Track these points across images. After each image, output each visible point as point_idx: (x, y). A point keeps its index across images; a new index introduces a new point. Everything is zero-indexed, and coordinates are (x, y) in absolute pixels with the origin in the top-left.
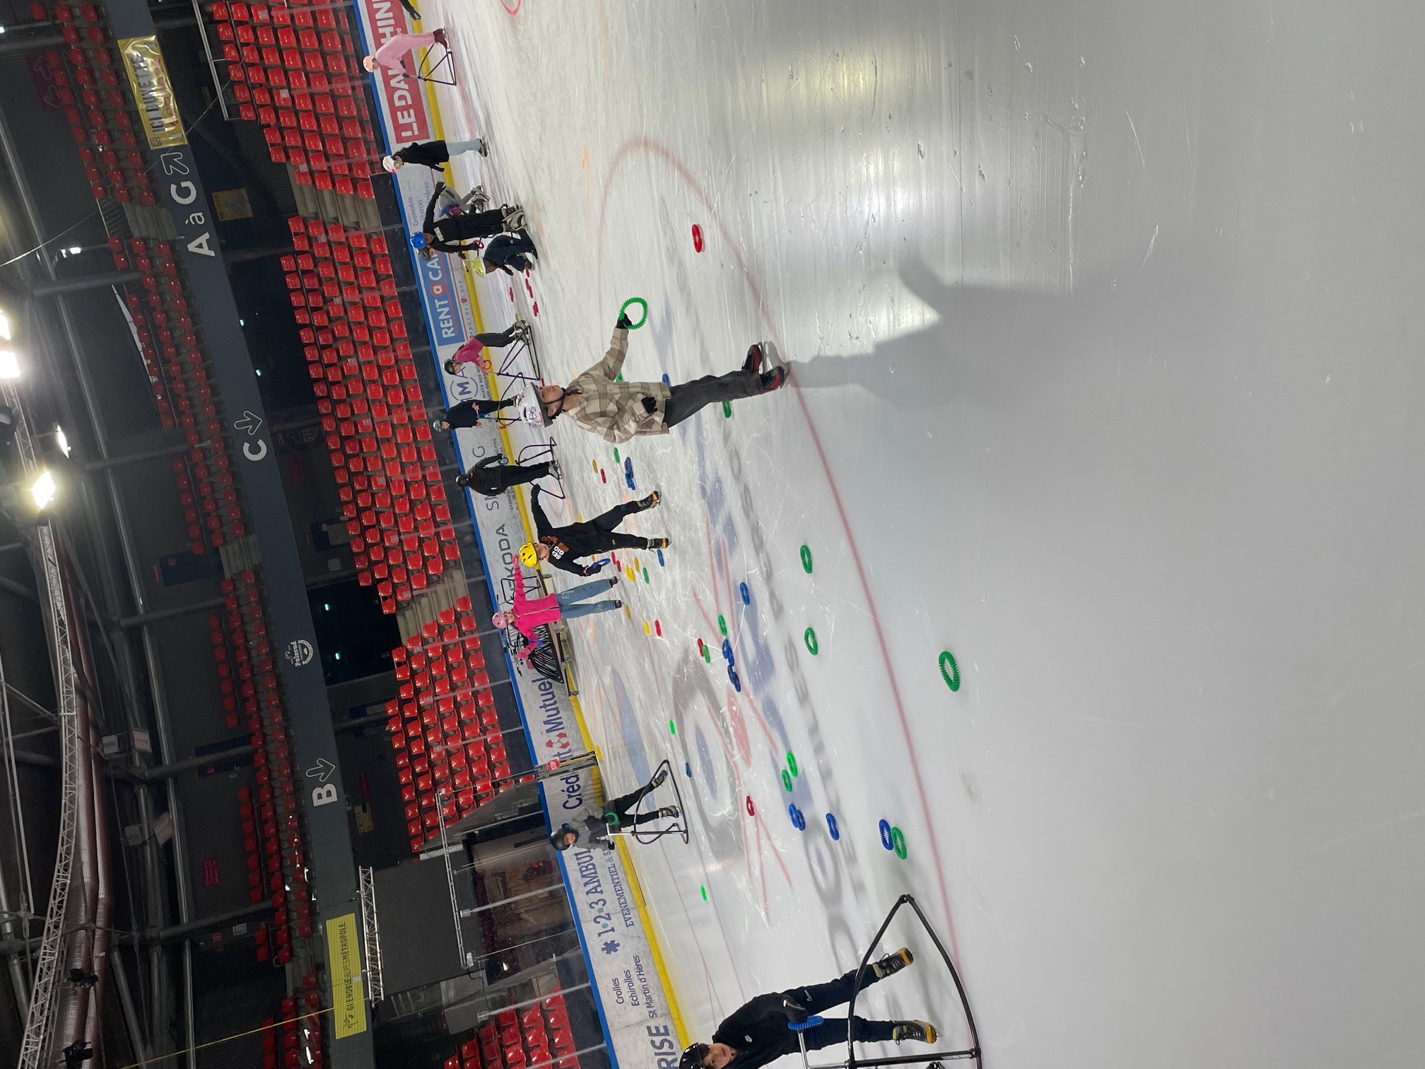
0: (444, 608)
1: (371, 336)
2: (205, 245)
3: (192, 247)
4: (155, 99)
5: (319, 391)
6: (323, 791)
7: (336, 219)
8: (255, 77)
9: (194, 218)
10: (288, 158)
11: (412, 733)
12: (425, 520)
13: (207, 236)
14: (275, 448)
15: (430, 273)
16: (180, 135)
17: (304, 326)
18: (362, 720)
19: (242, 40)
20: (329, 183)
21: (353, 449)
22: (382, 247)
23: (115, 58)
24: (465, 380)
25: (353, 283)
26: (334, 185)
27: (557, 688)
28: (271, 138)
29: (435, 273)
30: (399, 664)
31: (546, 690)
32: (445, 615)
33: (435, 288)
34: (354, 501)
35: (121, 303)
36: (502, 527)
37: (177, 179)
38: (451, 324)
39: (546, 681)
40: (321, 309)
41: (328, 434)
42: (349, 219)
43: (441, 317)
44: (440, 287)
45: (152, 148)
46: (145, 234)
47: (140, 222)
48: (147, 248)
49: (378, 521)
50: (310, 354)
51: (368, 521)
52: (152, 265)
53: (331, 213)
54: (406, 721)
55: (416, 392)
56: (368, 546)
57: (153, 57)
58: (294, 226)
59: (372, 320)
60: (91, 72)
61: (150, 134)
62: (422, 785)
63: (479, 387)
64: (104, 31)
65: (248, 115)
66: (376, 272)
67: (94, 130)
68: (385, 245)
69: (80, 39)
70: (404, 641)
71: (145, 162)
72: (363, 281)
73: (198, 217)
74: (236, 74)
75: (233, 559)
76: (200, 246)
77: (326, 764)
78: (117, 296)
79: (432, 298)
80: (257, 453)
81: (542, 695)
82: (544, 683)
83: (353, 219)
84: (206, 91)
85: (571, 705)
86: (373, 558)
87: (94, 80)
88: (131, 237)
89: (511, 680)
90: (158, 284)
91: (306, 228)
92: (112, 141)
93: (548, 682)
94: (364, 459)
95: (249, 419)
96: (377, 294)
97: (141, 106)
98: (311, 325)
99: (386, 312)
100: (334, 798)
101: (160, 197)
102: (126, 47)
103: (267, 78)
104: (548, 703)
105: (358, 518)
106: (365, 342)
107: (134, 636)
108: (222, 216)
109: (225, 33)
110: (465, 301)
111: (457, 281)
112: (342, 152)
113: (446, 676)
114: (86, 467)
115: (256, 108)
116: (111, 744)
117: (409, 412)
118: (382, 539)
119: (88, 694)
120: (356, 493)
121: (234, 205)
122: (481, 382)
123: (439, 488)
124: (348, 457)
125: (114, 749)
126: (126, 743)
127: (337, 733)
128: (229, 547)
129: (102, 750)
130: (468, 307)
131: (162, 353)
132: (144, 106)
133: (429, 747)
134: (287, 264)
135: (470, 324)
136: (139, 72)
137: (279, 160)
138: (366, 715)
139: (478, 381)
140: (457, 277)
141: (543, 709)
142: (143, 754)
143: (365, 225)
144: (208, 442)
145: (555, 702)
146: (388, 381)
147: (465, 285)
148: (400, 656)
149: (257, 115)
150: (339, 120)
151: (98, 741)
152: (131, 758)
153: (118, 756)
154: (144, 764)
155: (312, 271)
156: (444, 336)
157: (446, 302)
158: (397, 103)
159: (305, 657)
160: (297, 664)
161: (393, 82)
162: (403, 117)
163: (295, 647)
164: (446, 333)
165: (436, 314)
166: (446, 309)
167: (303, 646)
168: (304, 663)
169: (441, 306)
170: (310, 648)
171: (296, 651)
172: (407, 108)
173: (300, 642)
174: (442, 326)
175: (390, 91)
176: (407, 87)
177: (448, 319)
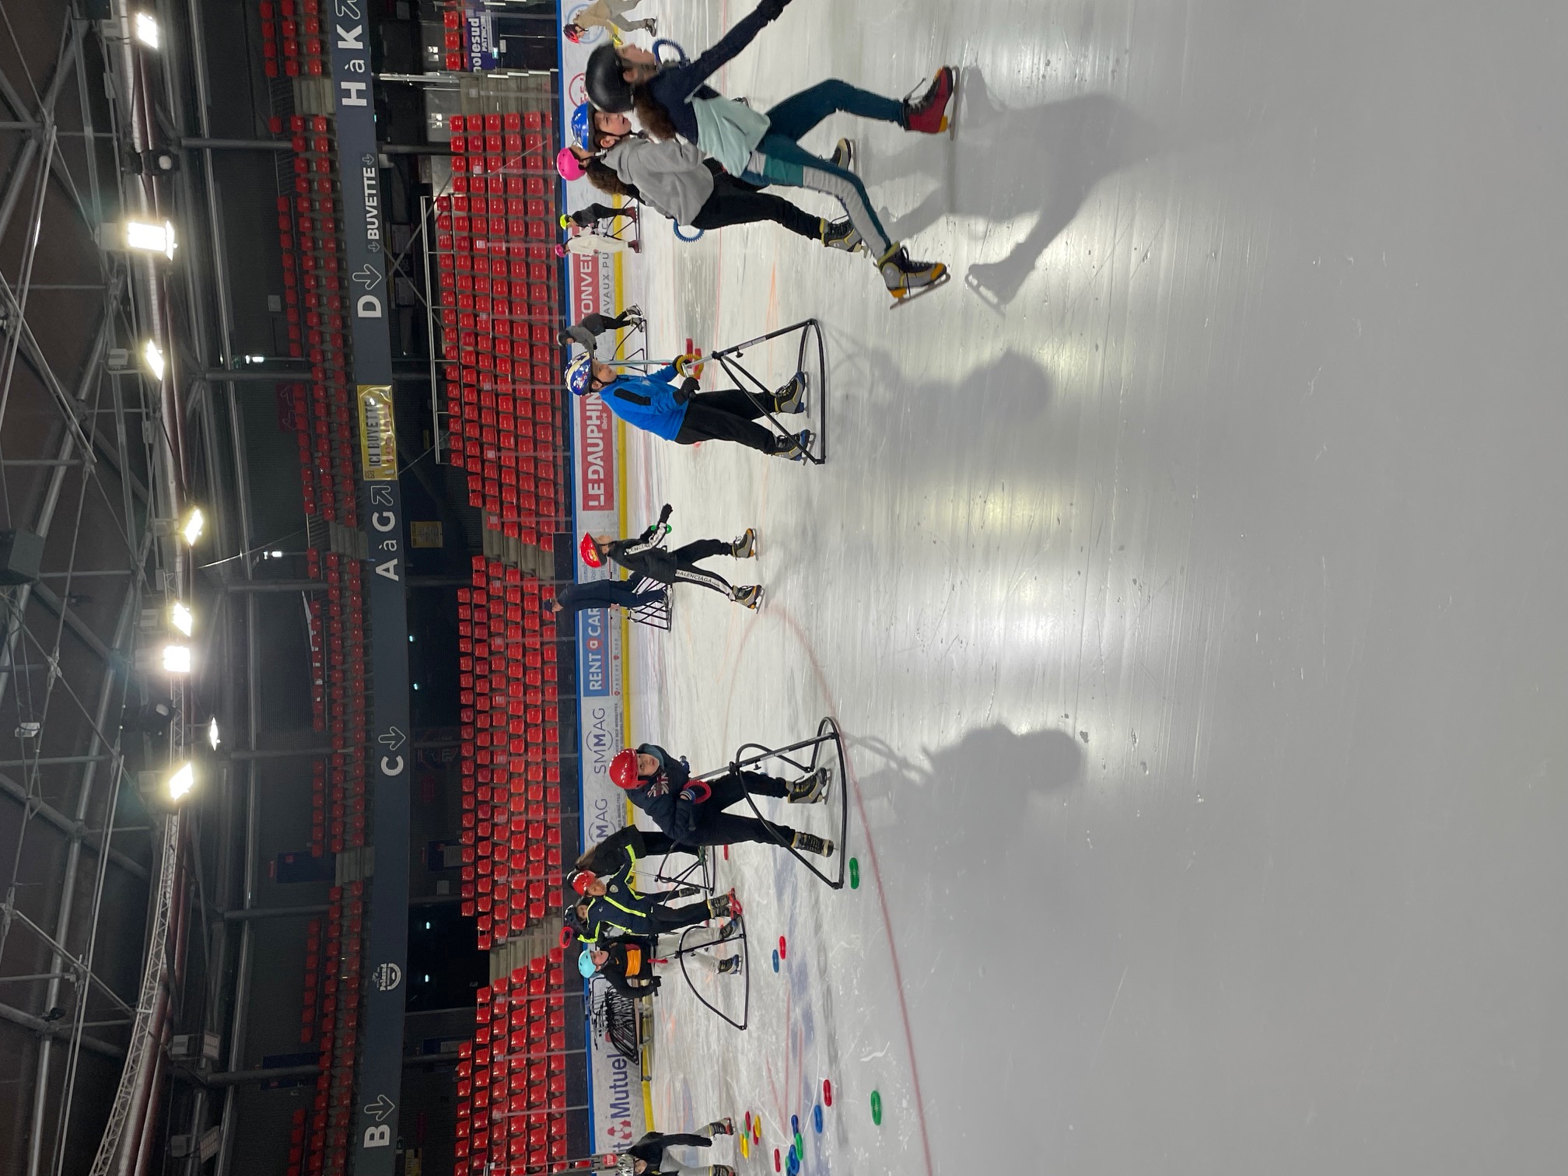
0: (537, 955)
1: (524, 674)
2: (392, 570)
3: (379, 570)
4: (377, 439)
5: (466, 716)
6: (377, 1132)
7: (516, 563)
8: (471, 432)
9: (387, 545)
10: (484, 503)
11: (478, 1083)
12: (538, 861)
13: (395, 562)
14: (415, 767)
15: (590, 629)
16: (392, 472)
17: (465, 654)
18: (434, 1056)
19: (466, 400)
20: (516, 532)
21: (484, 777)
23: (352, 397)
24: (602, 732)
25: (519, 623)
26: (520, 535)
27: (631, 1069)
28: (473, 485)
29: (594, 629)
30: (482, 1004)
31: (619, 1068)
32: (537, 962)
33: (591, 642)
34: (475, 828)
35: (307, 606)
37: (381, 509)
38: (600, 678)
39: (621, 1058)
40: (485, 641)
41: (466, 758)
42: (527, 566)
43: (592, 670)
44: (596, 642)
45: (365, 479)
46: (341, 551)
47: (340, 540)
48: (340, 563)
49: (493, 853)
50: (465, 682)
51: (483, 852)
52: (341, 579)
53: (513, 557)
54: (476, 1069)
55: (555, 733)
56: (478, 876)
57: (385, 403)
58: (477, 564)
59: (529, 660)
60: (328, 406)
61: (366, 467)
63: (614, 741)
64: (348, 377)
65: (456, 462)
66: (541, 616)
67: (319, 454)
69: (326, 378)
70: (492, 982)
71: (358, 488)
72: (528, 624)
73: (392, 544)
74: (455, 427)
75: (348, 869)
76: (387, 570)
78: (304, 599)
79: (587, 650)
80: (393, 769)
81: (615, 1074)
82: (618, 1061)
83: (531, 566)
84: (426, 433)
85: (642, 1090)
86: (480, 890)
87: (329, 414)
88: (329, 551)
89: (586, 1051)
90: (343, 596)
91: (487, 567)
92: (332, 467)
93: (623, 1060)
94: (493, 789)
95: (394, 735)
96: (538, 640)
97: (364, 442)
98: (472, 654)
99: (542, 654)
100: (386, 1142)
101: (363, 522)
102: (361, 391)
103: (481, 434)
104: (618, 1083)
105: (475, 846)
106: (518, 679)
107: (234, 930)
108: (415, 543)
109: (453, 392)
110: (616, 658)
111: (613, 639)
112: (533, 507)
113: (525, 1028)
114: (233, 756)
115: (465, 458)
116: (181, 1044)
117: (544, 753)
118: (493, 872)
119: (172, 986)
120: (478, 821)
121: (429, 534)
122: (617, 736)
123: (557, 832)
124: (478, 785)
125: (183, 1050)
126: (196, 1047)
127: (405, 1067)
128: (346, 855)
129: (171, 1049)
130: (619, 664)
131: (329, 659)
132: (367, 443)
133: (493, 1102)
134: (462, 596)
135: (617, 680)
136: (369, 414)
137: (476, 505)
138: (439, 1052)
139: (614, 735)
140: (613, 635)
141: (613, 1090)
142: (210, 1059)
143: (541, 573)
144: (352, 749)
145: (626, 1084)
146: (531, 719)
147: (620, 643)
148: (484, 997)
149: (465, 463)
150: (537, 480)
151: (169, 1039)
152: (199, 1061)
153: (184, 1059)
154: (210, 1069)
155: (484, 606)
156: (591, 688)
157: (599, 657)
158: (591, 476)
159: (392, 982)
160: (382, 988)
161: (590, 458)
162: (593, 488)
163: (384, 970)
164: (593, 685)
165: (588, 667)
166: (598, 664)
167: (392, 970)
168: (389, 988)
169: (593, 660)
170: (399, 974)
171: (384, 974)
172: (598, 481)
173: (390, 965)
174: (591, 678)
175: (586, 465)
176: (602, 463)
177: (597, 673)
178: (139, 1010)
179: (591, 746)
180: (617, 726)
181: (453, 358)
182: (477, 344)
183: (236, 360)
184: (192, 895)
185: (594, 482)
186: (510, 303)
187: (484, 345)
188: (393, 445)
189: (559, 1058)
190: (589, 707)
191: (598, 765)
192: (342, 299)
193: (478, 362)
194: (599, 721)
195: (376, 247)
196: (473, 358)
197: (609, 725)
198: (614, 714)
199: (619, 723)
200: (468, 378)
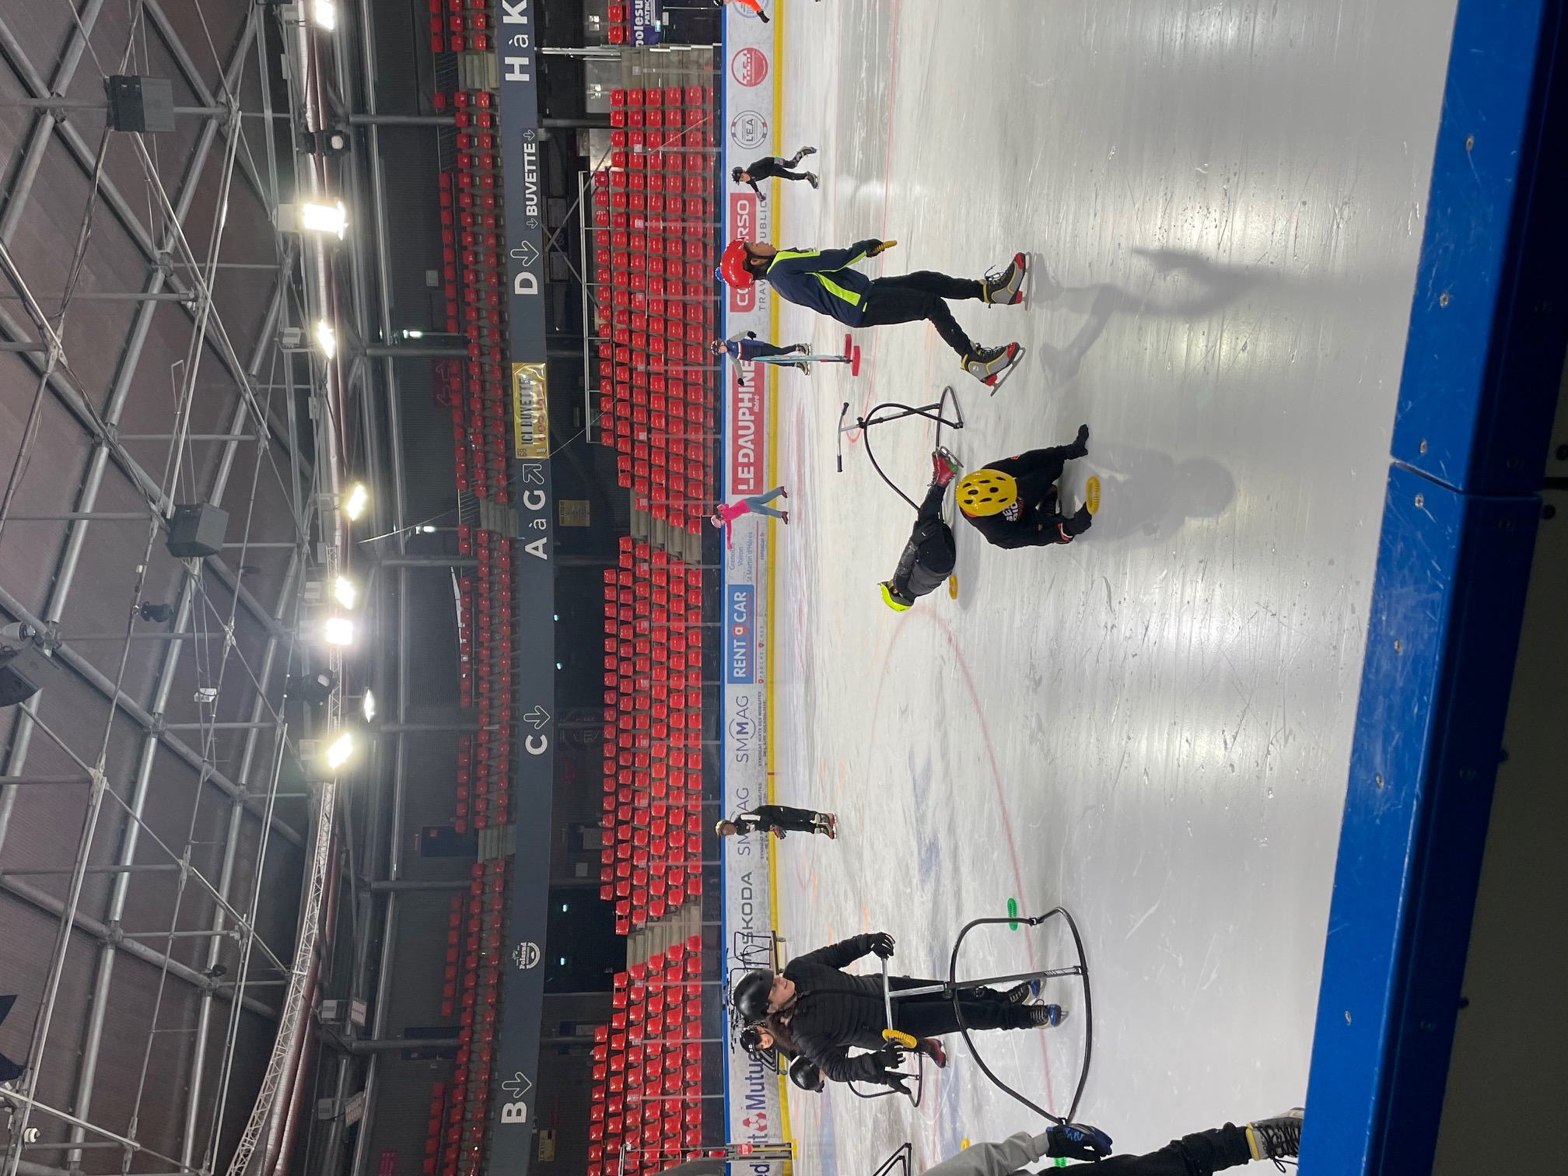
0: (675, 943)
1: (668, 658)
2: (541, 548)
3: (529, 548)
4: (530, 417)
5: (609, 698)
6: (515, 1109)
7: (663, 545)
8: (623, 411)
9: (537, 523)
10: (633, 484)
11: (614, 1067)
12: (677, 848)
13: (544, 540)
14: (557, 745)
16: (544, 450)
17: (610, 636)
18: (570, 1038)
19: (618, 379)
20: (664, 514)
21: (626, 761)
22: (697, 580)
23: (506, 375)
24: (745, 720)
25: (663, 606)
26: (667, 517)
28: (623, 464)
30: (618, 990)
32: (674, 950)
33: (737, 629)
34: (615, 811)
35: (455, 581)
36: (748, 875)
37: (532, 487)
38: (744, 665)
40: (629, 623)
41: (608, 741)
42: (674, 549)
44: (741, 629)
45: (517, 457)
46: (491, 528)
48: (490, 540)
49: (633, 837)
50: (609, 663)
51: (623, 835)
52: (490, 557)
53: (659, 539)
54: (612, 1053)
55: (697, 719)
56: (617, 860)
57: (539, 381)
58: (623, 544)
59: (673, 643)
60: (483, 383)
61: (518, 445)
62: (611, 1127)
63: (757, 730)
64: (504, 352)
65: (607, 441)
66: (686, 601)
67: (472, 430)
68: (700, 579)
69: (482, 354)
70: (629, 967)
71: (508, 466)
72: (673, 606)
73: (541, 523)
74: (606, 406)
75: (489, 847)
76: (536, 549)
77: (523, 1080)
78: (453, 575)
79: (732, 637)
80: (536, 748)
81: (750, 1065)
83: (677, 548)
84: (577, 411)
85: (777, 1085)
86: (619, 874)
87: (483, 390)
88: (479, 525)
89: (722, 1040)
90: (490, 573)
91: (634, 548)
92: (485, 443)
94: (634, 773)
95: (539, 715)
96: (683, 624)
97: (518, 420)
98: (617, 636)
99: (687, 639)
100: (522, 1119)
101: (513, 499)
102: (517, 368)
103: (632, 414)
104: (754, 1075)
105: (615, 829)
106: (662, 663)
107: (380, 899)
108: (563, 521)
109: (605, 370)
110: (761, 645)
111: (758, 626)
112: (682, 489)
113: (661, 1016)
114: (383, 728)
115: (616, 437)
116: (329, 1009)
117: (686, 738)
118: (632, 856)
119: (324, 952)
120: (618, 805)
121: (577, 513)
122: (760, 725)
123: (697, 819)
124: (619, 768)
125: (331, 1015)
126: (344, 1011)
127: (542, 1047)
128: (489, 832)
129: (320, 1013)
130: (764, 652)
131: (477, 636)
132: (520, 421)
133: (627, 1088)
134: (609, 576)
135: (761, 668)
136: (523, 392)
137: (625, 485)
138: (574, 1035)
139: (757, 724)
140: (759, 622)
141: (749, 1081)
142: (355, 1025)
143: (687, 557)
144: (497, 727)
145: (762, 1077)
146: (674, 703)
147: (765, 631)
148: (621, 982)
149: (616, 443)
150: (686, 461)
151: (319, 1003)
152: (344, 1027)
153: (333, 1023)
154: (354, 1036)
155: (630, 588)
156: (735, 675)
157: (744, 644)
158: (741, 460)
159: (531, 961)
160: (522, 967)
161: (741, 442)
162: (743, 472)
163: (524, 949)
164: (737, 673)
165: (732, 653)
166: (743, 651)
167: (532, 949)
168: (528, 967)
169: (738, 647)
170: (538, 953)
171: (524, 953)
172: (748, 465)
173: (529, 944)
174: (735, 665)
175: (737, 448)
176: (752, 447)
177: (742, 660)
178: (295, 971)
179: (734, 734)
180: (760, 714)
181: (607, 335)
182: (630, 321)
183: (395, 335)
184: (343, 863)
185: (744, 465)
186: (665, 281)
187: (637, 324)
188: (546, 423)
189: (695, 1047)
190: (732, 693)
191: (741, 753)
192: (499, 276)
193: (631, 340)
194: (742, 709)
195: (534, 223)
196: (627, 337)
197: (753, 713)
198: (757, 702)
199: (762, 712)
200: (621, 356)
